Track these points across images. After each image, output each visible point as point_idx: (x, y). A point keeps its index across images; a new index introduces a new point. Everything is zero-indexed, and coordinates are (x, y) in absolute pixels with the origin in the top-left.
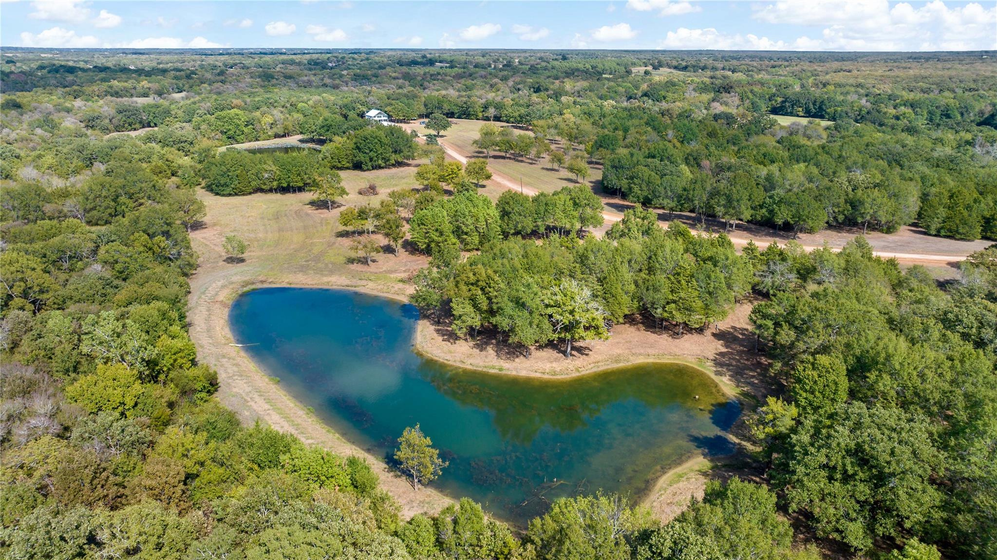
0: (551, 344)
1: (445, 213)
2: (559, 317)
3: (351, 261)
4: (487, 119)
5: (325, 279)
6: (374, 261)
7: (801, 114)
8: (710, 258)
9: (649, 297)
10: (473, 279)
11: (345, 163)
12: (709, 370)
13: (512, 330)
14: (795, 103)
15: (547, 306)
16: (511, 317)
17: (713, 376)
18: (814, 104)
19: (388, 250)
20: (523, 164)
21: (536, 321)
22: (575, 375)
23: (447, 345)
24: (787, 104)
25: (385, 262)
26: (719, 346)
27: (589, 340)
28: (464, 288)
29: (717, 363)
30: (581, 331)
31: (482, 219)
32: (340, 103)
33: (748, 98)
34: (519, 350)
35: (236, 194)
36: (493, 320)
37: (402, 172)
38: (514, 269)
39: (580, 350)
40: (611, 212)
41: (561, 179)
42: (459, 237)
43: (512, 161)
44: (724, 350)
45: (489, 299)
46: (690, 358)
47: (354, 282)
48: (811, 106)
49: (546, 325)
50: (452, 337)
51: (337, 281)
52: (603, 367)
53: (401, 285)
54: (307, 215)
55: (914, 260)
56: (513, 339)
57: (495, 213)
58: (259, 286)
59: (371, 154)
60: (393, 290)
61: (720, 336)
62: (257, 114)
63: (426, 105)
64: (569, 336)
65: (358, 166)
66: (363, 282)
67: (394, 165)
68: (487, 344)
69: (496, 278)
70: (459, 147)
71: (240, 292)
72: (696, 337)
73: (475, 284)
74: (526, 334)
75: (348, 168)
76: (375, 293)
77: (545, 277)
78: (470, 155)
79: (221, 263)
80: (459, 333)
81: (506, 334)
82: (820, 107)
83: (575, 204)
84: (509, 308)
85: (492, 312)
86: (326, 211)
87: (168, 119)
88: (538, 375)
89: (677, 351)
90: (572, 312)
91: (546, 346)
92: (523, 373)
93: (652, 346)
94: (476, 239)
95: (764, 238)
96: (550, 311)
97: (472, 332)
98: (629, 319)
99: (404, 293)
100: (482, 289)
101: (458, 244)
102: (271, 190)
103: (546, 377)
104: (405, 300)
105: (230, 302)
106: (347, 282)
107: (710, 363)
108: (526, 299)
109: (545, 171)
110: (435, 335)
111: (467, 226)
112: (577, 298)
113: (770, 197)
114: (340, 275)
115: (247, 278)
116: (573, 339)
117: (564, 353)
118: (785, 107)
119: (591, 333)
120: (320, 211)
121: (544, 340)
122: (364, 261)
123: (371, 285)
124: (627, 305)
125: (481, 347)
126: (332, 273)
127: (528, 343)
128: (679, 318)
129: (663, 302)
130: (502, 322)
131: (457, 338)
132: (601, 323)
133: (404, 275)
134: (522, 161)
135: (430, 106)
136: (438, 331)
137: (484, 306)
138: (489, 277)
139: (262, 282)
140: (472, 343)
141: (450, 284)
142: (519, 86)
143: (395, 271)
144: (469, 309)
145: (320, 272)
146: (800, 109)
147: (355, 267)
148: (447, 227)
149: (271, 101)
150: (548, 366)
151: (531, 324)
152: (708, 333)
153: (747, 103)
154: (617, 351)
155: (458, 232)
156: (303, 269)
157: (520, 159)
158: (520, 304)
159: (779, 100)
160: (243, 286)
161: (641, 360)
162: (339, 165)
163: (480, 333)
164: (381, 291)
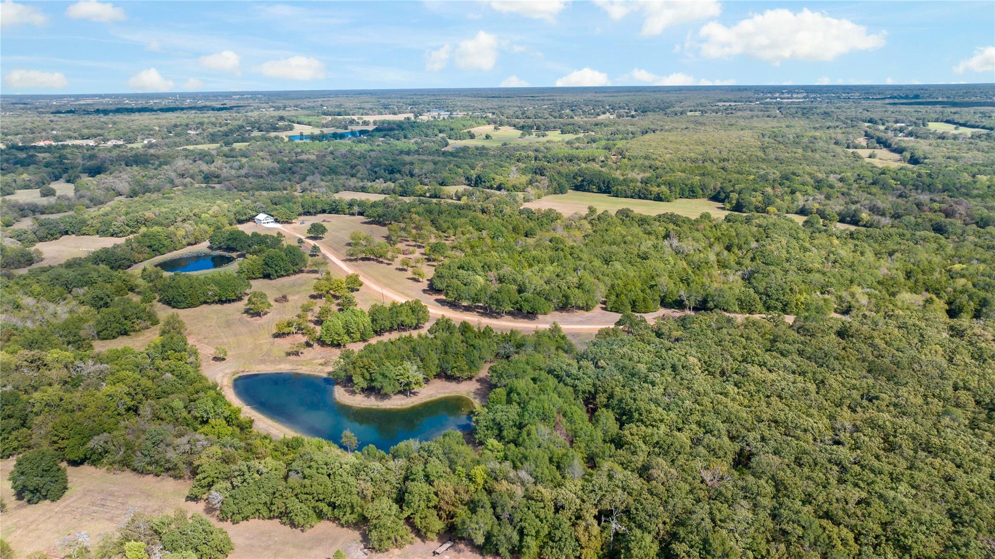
0: (400, 392)
1: (340, 323)
2: (402, 380)
3: (289, 354)
4: (353, 214)
5: (278, 367)
6: (302, 353)
7: (595, 190)
8: (472, 345)
9: (445, 365)
10: (362, 365)
11: (257, 275)
12: (471, 397)
13: (382, 387)
14: (591, 182)
15: (397, 375)
16: (381, 382)
17: (472, 400)
18: (604, 183)
19: (308, 345)
20: (382, 265)
21: (392, 383)
22: (411, 405)
23: (351, 397)
24: (585, 183)
25: (308, 353)
26: (478, 385)
27: (416, 389)
28: (358, 370)
29: (475, 393)
30: (413, 386)
31: (361, 325)
32: (234, 210)
33: (555, 180)
34: (385, 396)
35: (189, 307)
36: (373, 384)
37: (299, 279)
38: (381, 359)
39: (414, 394)
40: (437, 306)
41: (409, 279)
42: (349, 335)
43: (375, 263)
44: (479, 387)
45: (371, 374)
46: (464, 393)
47: (294, 367)
48: (602, 185)
49: (397, 384)
50: (353, 393)
51: (285, 367)
52: (424, 400)
53: (321, 367)
54: (248, 322)
55: (589, 329)
56: (382, 392)
57: (368, 319)
58: (242, 374)
59: (277, 268)
60: (317, 370)
61: (480, 380)
62: (172, 228)
63: (303, 206)
64: (408, 388)
65: (267, 276)
66: (300, 367)
67: (293, 274)
68: (370, 395)
69: (373, 364)
70: (335, 250)
71: (233, 379)
72: (468, 382)
73: (363, 367)
74: (388, 389)
75: (260, 278)
76: (307, 373)
77: (396, 361)
78: (345, 258)
79: (212, 362)
80: (357, 391)
81: (379, 390)
82: (608, 186)
83: (413, 311)
84: (380, 378)
85: (372, 380)
86: (258, 318)
87: (84, 228)
88: (395, 407)
89: (458, 389)
90: (408, 378)
91: (398, 393)
92: (388, 407)
93: (448, 388)
94: (359, 335)
95: (519, 320)
96: (398, 378)
97: (363, 390)
98: (438, 376)
99: (323, 372)
100: (367, 369)
101: (349, 340)
102: (213, 302)
103: (399, 407)
104: (325, 375)
105: (231, 385)
106: (291, 368)
107: (472, 394)
108: (387, 373)
109: (397, 271)
110: (345, 393)
111: (353, 329)
112: (410, 371)
113: (521, 297)
114: (286, 363)
115: (233, 370)
116: (410, 389)
117: (407, 395)
118: (583, 185)
119: (417, 386)
120: (255, 318)
121: (397, 391)
122: (297, 354)
123: (304, 368)
124: (435, 370)
125: (368, 396)
126: (280, 362)
127: (389, 393)
128: (458, 375)
129: (450, 368)
130: (377, 385)
131: (356, 393)
132: (421, 380)
133: (322, 361)
134: (382, 262)
135: (306, 206)
136: (345, 390)
137: (368, 377)
138: (370, 364)
139: (243, 372)
140: (363, 395)
141: (350, 367)
142: (376, 169)
143: (315, 359)
144: (361, 379)
145: (273, 362)
146: (594, 187)
147: (292, 358)
148: (342, 331)
149: (177, 212)
150: (399, 403)
151: (390, 385)
152: (474, 380)
153: (555, 184)
154: (431, 392)
155: (348, 333)
156: (263, 362)
157: (381, 260)
158: (384, 376)
159: (580, 179)
160: (233, 375)
161: (442, 395)
162: (254, 276)
163: (366, 390)
164: (311, 371)
